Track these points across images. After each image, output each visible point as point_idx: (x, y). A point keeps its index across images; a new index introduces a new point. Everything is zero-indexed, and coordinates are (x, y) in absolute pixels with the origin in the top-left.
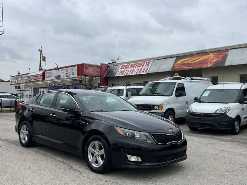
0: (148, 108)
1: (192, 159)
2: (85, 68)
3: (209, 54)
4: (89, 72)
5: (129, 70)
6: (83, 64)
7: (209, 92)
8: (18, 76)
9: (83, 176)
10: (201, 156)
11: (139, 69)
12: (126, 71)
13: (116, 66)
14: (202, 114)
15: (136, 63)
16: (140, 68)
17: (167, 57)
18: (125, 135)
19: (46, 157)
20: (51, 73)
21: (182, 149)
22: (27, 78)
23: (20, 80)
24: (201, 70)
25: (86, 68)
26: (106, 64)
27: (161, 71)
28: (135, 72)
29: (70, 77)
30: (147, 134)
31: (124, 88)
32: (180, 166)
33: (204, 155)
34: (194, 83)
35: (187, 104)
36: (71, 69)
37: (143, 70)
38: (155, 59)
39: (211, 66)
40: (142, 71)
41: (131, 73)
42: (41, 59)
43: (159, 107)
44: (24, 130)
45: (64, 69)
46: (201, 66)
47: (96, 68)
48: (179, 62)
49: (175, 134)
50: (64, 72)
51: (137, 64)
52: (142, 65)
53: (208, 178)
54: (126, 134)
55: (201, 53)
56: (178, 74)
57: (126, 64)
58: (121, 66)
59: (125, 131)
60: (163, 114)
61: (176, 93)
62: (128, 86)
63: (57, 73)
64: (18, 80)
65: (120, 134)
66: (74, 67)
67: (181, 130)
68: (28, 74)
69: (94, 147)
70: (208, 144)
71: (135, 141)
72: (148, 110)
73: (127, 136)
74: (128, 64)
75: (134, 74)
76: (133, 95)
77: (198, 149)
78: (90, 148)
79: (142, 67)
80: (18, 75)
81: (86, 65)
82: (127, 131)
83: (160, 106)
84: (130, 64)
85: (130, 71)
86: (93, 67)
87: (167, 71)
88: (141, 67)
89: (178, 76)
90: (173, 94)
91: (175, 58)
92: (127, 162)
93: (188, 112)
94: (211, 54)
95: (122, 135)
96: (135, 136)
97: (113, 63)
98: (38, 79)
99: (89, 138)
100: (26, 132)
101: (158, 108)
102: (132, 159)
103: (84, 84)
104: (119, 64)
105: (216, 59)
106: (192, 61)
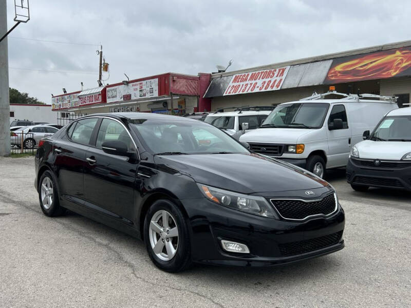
0: (276, 150)
1: (354, 248)
2: (171, 81)
3: (394, 53)
4: (178, 88)
5: (247, 84)
6: (168, 74)
7: (392, 121)
8: (63, 95)
9: (138, 278)
10: (373, 241)
11: (265, 82)
12: (243, 85)
13: (226, 78)
14: (377, 162)
15: (260, 72)
16: (267, 80)
17: (316, 60)
18: (217, 201)
19: (79, 236)
20: (115, 90)
21: (335, 229)
22: (78, 100)
23: (66, 104)
24: (378, 83)
25: (174, 81)
26: (207, 75)
27: (304, 85)
28: (258, 87)
29: (146, 97)
30: (263, 199)
31: (235, 114)
32: (330, 262)
33: (377, 239)
34: (364, 105)
35: (350, 142)
36: (148, 83)
37: (271, 83)
38: (293, 64)
39: (397, 74)
40: (271, 85)
41: (251, 88)
42: (101, 67)
43: (296, 149)
44: (47, 186)
45: (137, 83)
46: (379, 75)
47: (190, 81)
48: (339, 68)
49: (321, 200)
50: (137, 89)
51: (262, 73)
52: (271, 74)
53: (386, 289)
54: (220, 199)
55: (379, 51)
56: (334, 89)
57: (243, 74)
58: (234, 76)
59: (217, 194)
60: (304, 161)
61: (329, 123)
62: (242, 112)
63: (125, 90)
64: (64, 102)
65: (209, 199)
66: (152, 80)
67: (334, 192)
68: (79, 92)
69: (160, 222)
70: (387, 218)
71: (238, 212)
72: (277, 153)
73: (222, 203)
74: (246, 74)
75: (257, 90)
76: (251, 127)
77: (368, 227)
78: (153, 222)
79: (271, 77)
80: (63, 93)
81: (174, 75)
82: (222, 193)
83: (298, 147)
84: (250, 74)
85: (249, 86)
86: (185, 80)
87: (316, 84)
88: (269, 79)
89: (335, 93)
90: (324, 125)
91: (331, 61)
92: (220, 254)
93: (350, 157)
94: (398, 53)
95: (213, 201)
96: (238, 203)
97: (220, 71)
98: (95, 101)
99: (151, 205)
100: (50, 190)
101: (294, 151)
102: (231, 248)
103: (170, 110)
104: (231, 74)
105: (405, 62)
106: (361, 67)
